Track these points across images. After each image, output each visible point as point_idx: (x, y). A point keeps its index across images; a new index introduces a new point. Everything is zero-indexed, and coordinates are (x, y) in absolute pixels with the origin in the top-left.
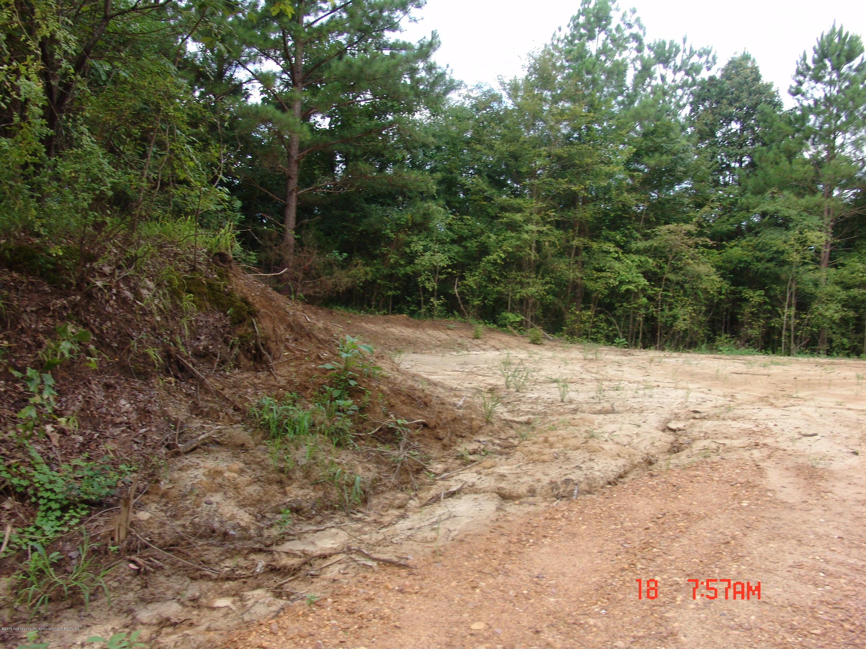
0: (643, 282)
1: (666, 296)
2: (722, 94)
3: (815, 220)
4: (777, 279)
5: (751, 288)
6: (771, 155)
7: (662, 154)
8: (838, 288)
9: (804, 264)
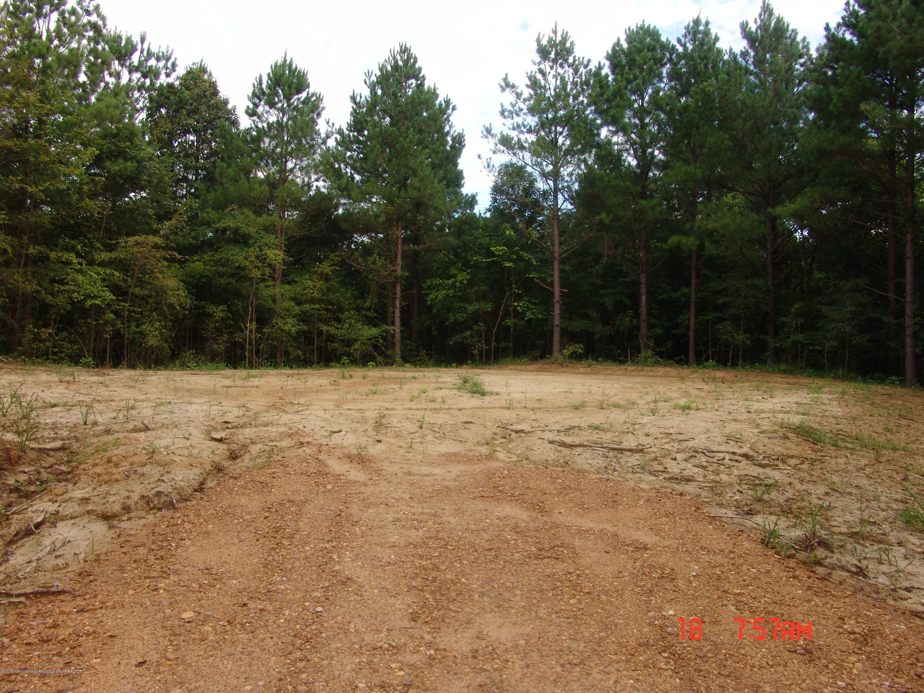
0: (109, 296)
1: (134, 311)
2: (181, 104)
3: (271, 239)
4: (238, 294)
5: (213, 303)
6: (231, 171)
7: (126, 160)
8: (293, 304)
9: (264, 280)
